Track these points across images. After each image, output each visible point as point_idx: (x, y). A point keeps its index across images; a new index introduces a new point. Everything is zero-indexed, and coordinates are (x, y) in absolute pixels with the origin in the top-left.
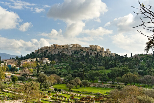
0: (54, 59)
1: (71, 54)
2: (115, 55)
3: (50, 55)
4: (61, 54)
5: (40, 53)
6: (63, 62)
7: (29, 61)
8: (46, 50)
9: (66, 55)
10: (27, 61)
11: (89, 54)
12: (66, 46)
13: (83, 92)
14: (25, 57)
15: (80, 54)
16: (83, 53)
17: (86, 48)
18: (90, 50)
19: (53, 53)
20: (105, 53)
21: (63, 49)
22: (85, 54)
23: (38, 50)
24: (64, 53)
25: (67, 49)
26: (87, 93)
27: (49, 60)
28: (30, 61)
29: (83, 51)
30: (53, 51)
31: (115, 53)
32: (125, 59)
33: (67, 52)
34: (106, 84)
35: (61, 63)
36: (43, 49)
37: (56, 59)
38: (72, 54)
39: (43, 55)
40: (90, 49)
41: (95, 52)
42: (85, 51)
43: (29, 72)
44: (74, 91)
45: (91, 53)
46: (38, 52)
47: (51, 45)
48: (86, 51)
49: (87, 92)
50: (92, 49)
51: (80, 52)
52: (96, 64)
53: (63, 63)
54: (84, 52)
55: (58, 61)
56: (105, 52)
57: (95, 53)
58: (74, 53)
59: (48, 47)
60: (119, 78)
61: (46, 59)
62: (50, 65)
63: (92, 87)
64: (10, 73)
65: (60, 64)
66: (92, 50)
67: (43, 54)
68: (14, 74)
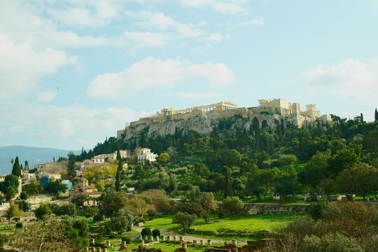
0: (165, 149)
1: (211, 130)
2: (334, 120)
3: (156, 140)
4: (185, 134)
5: (129, 136)
6: (189, 155)
7: (99, 160)
8: (143, 127)
9: (197, 135)
10: (95, 162)
11: (261, 124)
12: (196, 110)
13: (222, 233)
14: (90, 152)
15: (236, 127)
16: (244, 123)
17: (249, 109)
18: (262, 113)
19: (162, 133)
20: (303, 119)
21: (189, 119)
22: (248, 126)
23: (125, 131)
24: (192, 131)
25: (198, 119)
26: (232, 233)
27: (151, 152)
28: (103, 161)
29: (243, 119)
30: (163, 128)
31: (332, 116)
32: (356, 126)
33: (199, 124)
34: (294, 204)
35: (186, 158)
36: (137, 126)
37: (171, 149)
38: (214, 129)
39: (137, 142)
40: (262, 110)
41: (276, 117)
42: (247, 117)
43: (91, 191)
44: (198, 233)
45: (264, 122)
46: (123, 136)
47: (156, 113)
48: (251, 119)
49: (232, 231)
50: (267, 110)
51: (234, 122)
52: (277, 151)
53: (189, 158)
54: (246, 120)
55: (176, 153)
56: (303, 114)
57: (276, 121)
58: (217, 126)
59: (148, 119)
60: (328, 181)
61: (144, 152)
62: (155, 165)
63: (253, 215)
64: (47, 198)
65: (182, 162)
66: (267, 113)
67: (138, 139)
68: (58, 198)
